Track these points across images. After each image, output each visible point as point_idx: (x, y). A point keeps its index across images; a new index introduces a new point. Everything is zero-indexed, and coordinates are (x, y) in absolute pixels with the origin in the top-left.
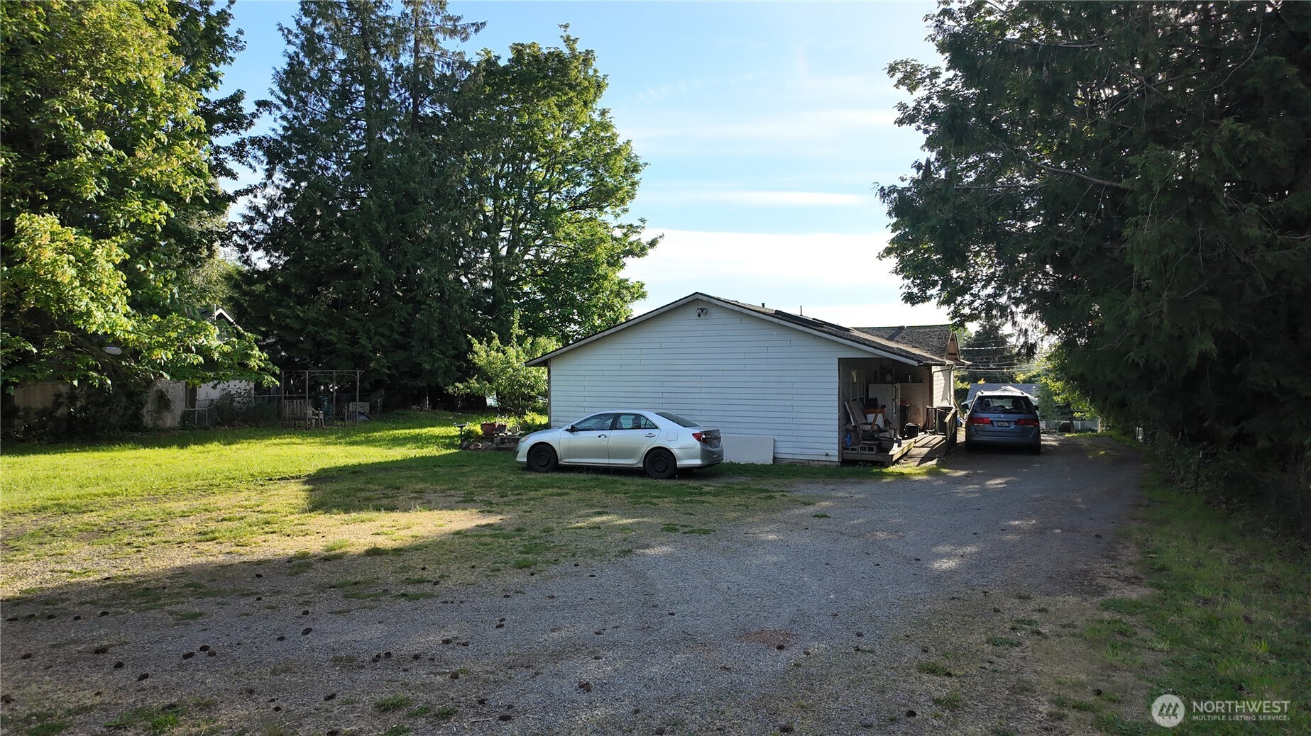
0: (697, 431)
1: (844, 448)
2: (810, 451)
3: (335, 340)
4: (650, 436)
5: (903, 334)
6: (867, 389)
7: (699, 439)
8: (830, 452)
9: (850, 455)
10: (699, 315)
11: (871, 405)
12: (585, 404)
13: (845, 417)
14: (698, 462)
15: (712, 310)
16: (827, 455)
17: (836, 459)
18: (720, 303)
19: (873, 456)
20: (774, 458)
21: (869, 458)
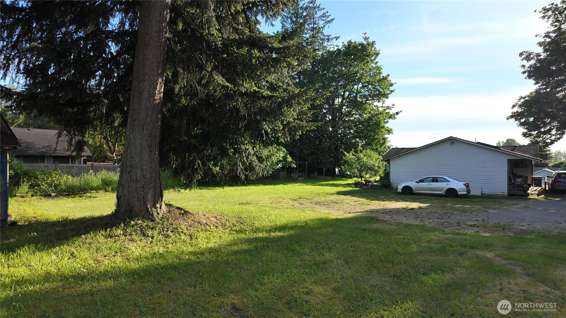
0: (464, 183)
1: (510, 190)
2: (495, 191)
3: (296, 151)
4: (447, 184)
5: (517, 148)
6: (513, 169)
7: (466, 186)
8: (504, 192)
9: (512, 193)
10: (451, 144)
11: (515, 176)
12: (404, 174)
13: (510, 180)
14: (465, 193)
15: (456, 143)
16: (503, 192)
17: (507, 194)
18: (463, 141)
19: (521, 193)
20: (482, 193)
21: (520, 194)
